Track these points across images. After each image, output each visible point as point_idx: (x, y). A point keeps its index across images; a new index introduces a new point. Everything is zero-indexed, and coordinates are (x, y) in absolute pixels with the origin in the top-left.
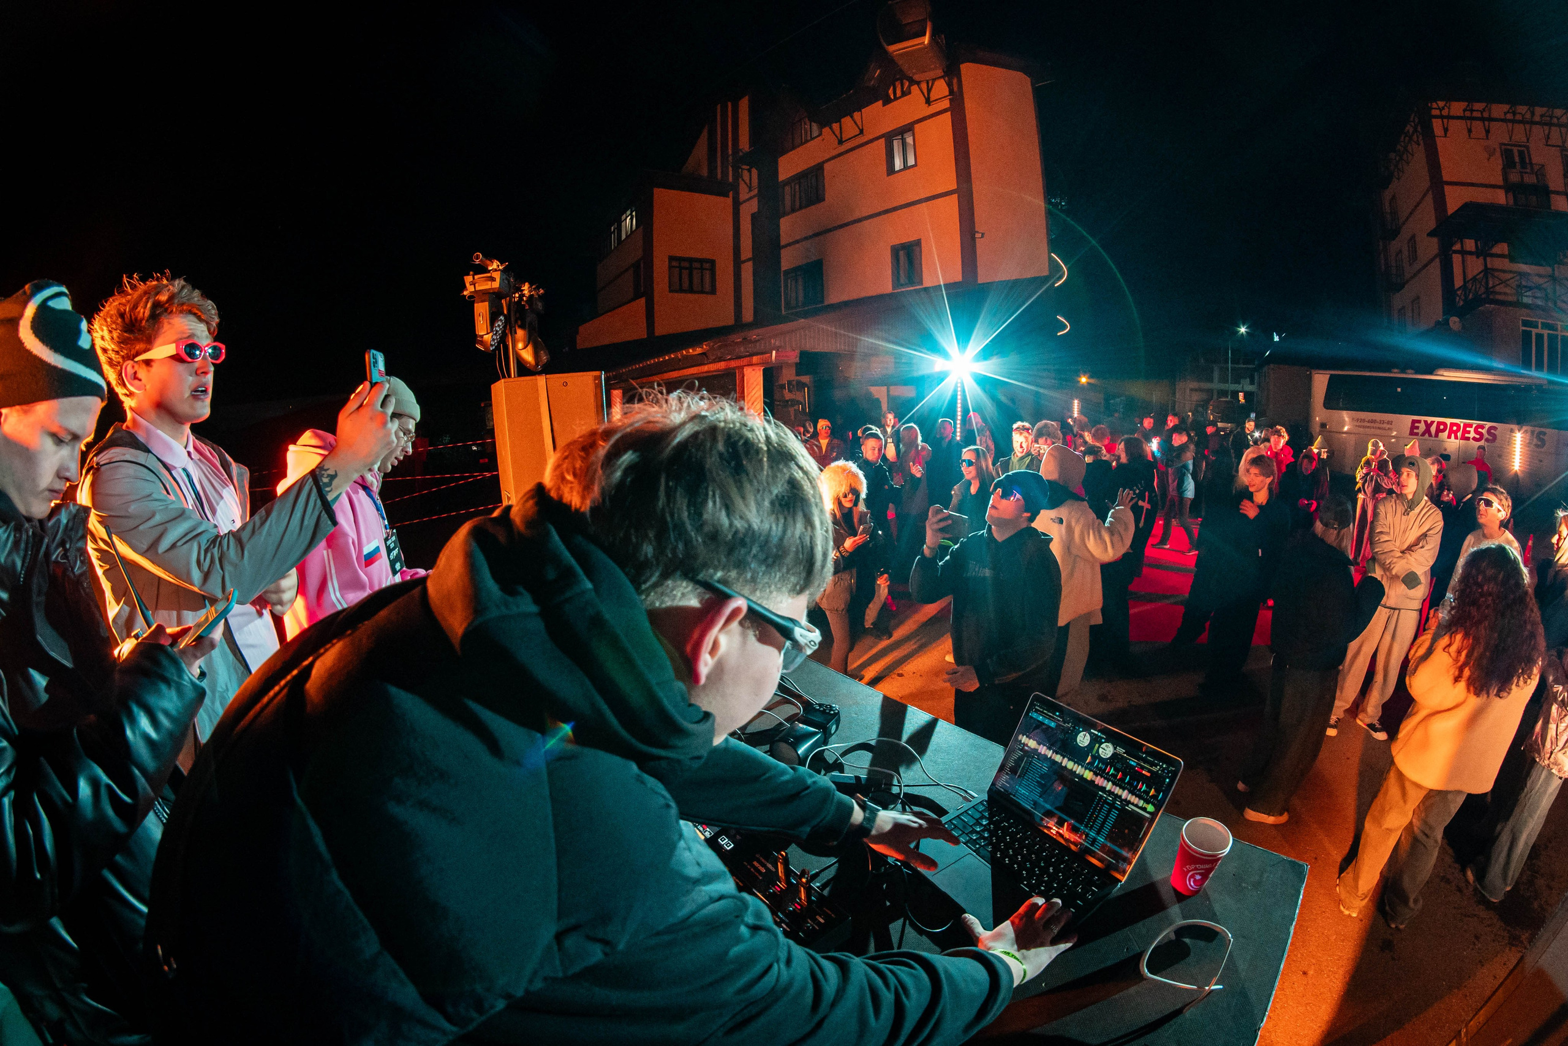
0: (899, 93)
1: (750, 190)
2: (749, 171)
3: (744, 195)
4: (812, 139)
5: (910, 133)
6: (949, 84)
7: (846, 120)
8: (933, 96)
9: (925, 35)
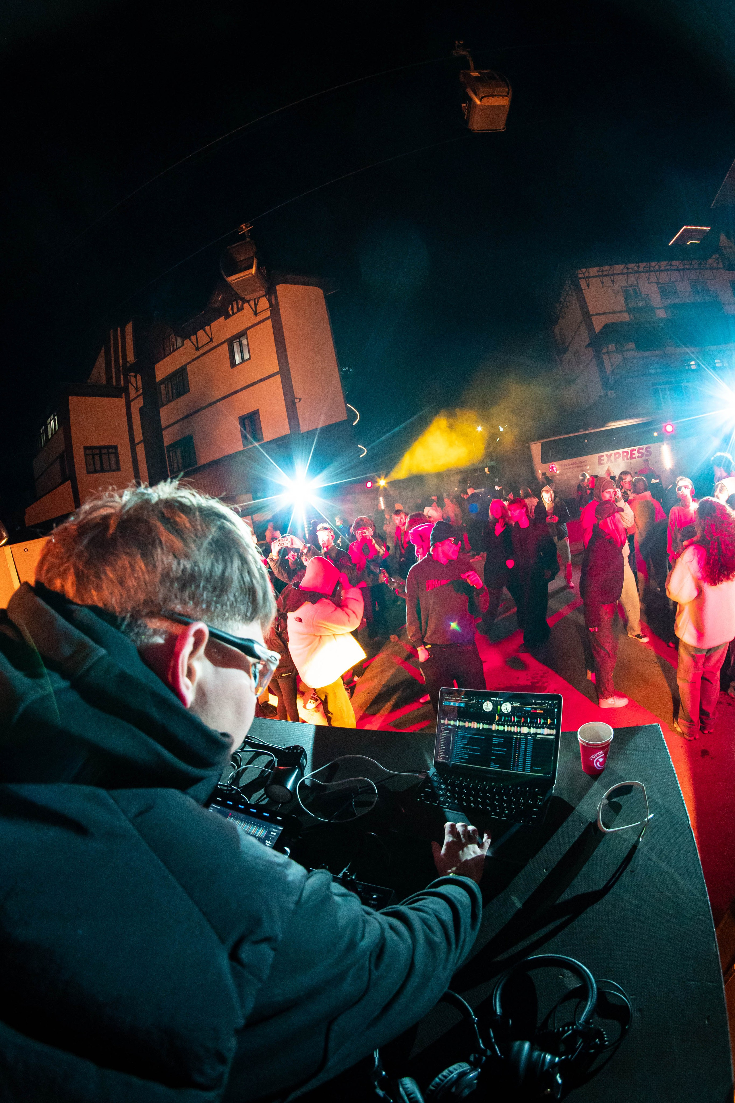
0: (235, 310)
1: (137, 391)
2: (135, 377)
3: (133, 394)
4: (177, 349)
5: (245, 336)
6: (270, 301)
7: (201, 333)
8: (259, 309)
9: (252, 267)
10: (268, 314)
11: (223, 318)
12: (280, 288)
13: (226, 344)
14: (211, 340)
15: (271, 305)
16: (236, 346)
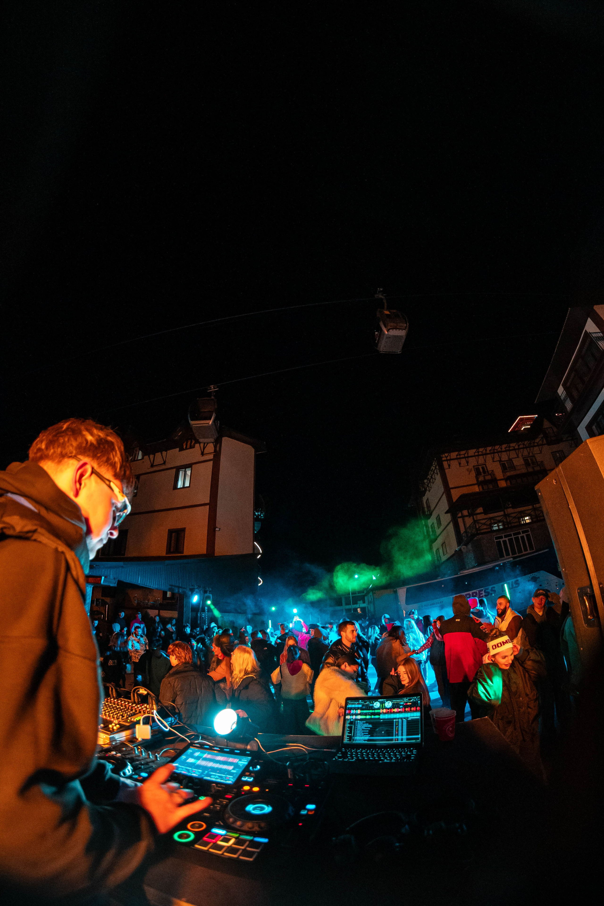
4: (137, 460)
5: (190, 469)
6: (215, 447)
7: (158, 455)
8: (206, 451)
9: (210, 419)
10: (211, 457)
11: (178, 449)
12: (226, 441)
13: (175, 470)
14: (164, 463)
15: (215, 451)
16: (182, 473)
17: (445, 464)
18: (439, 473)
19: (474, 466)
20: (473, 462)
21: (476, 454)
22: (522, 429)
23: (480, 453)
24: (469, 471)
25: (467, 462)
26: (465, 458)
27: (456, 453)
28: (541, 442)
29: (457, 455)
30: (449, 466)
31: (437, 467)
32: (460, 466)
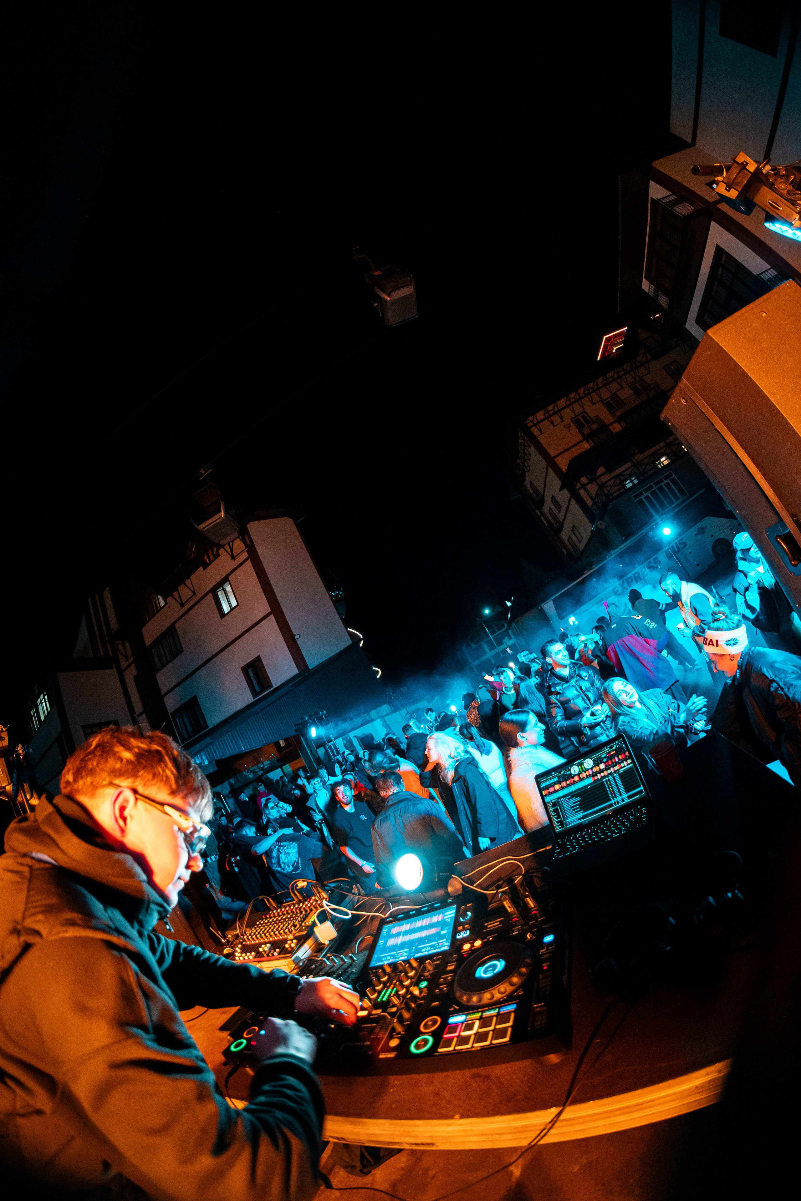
1: (127, 659)
2: (123, 644)
3: (124, 664)
4: (161, 608)
5: (228, 583)
6: (244, 541)
7: (182, 588)
8: (236, 552)
9: (221, 511)
10: (245, 555)
11: (201, 568)
12: (253, 528)
13: (210, 595)
14: (194, 593)
15: (246, 546)
16: (221, 595)
17: (535, 431)
18: (531, 445)
19: (571, 419)
20: (568, 414)
21: (568, 403)
22: (614, 351)
23: (573, 400)
24: (568, 427)
25: (561, 418)
26: (556, 413)
27: (543, 412)
28: (644, 359)
29: (545, 414)
30: (540, 430)
31: (526, 438)
32: (553, 425)
